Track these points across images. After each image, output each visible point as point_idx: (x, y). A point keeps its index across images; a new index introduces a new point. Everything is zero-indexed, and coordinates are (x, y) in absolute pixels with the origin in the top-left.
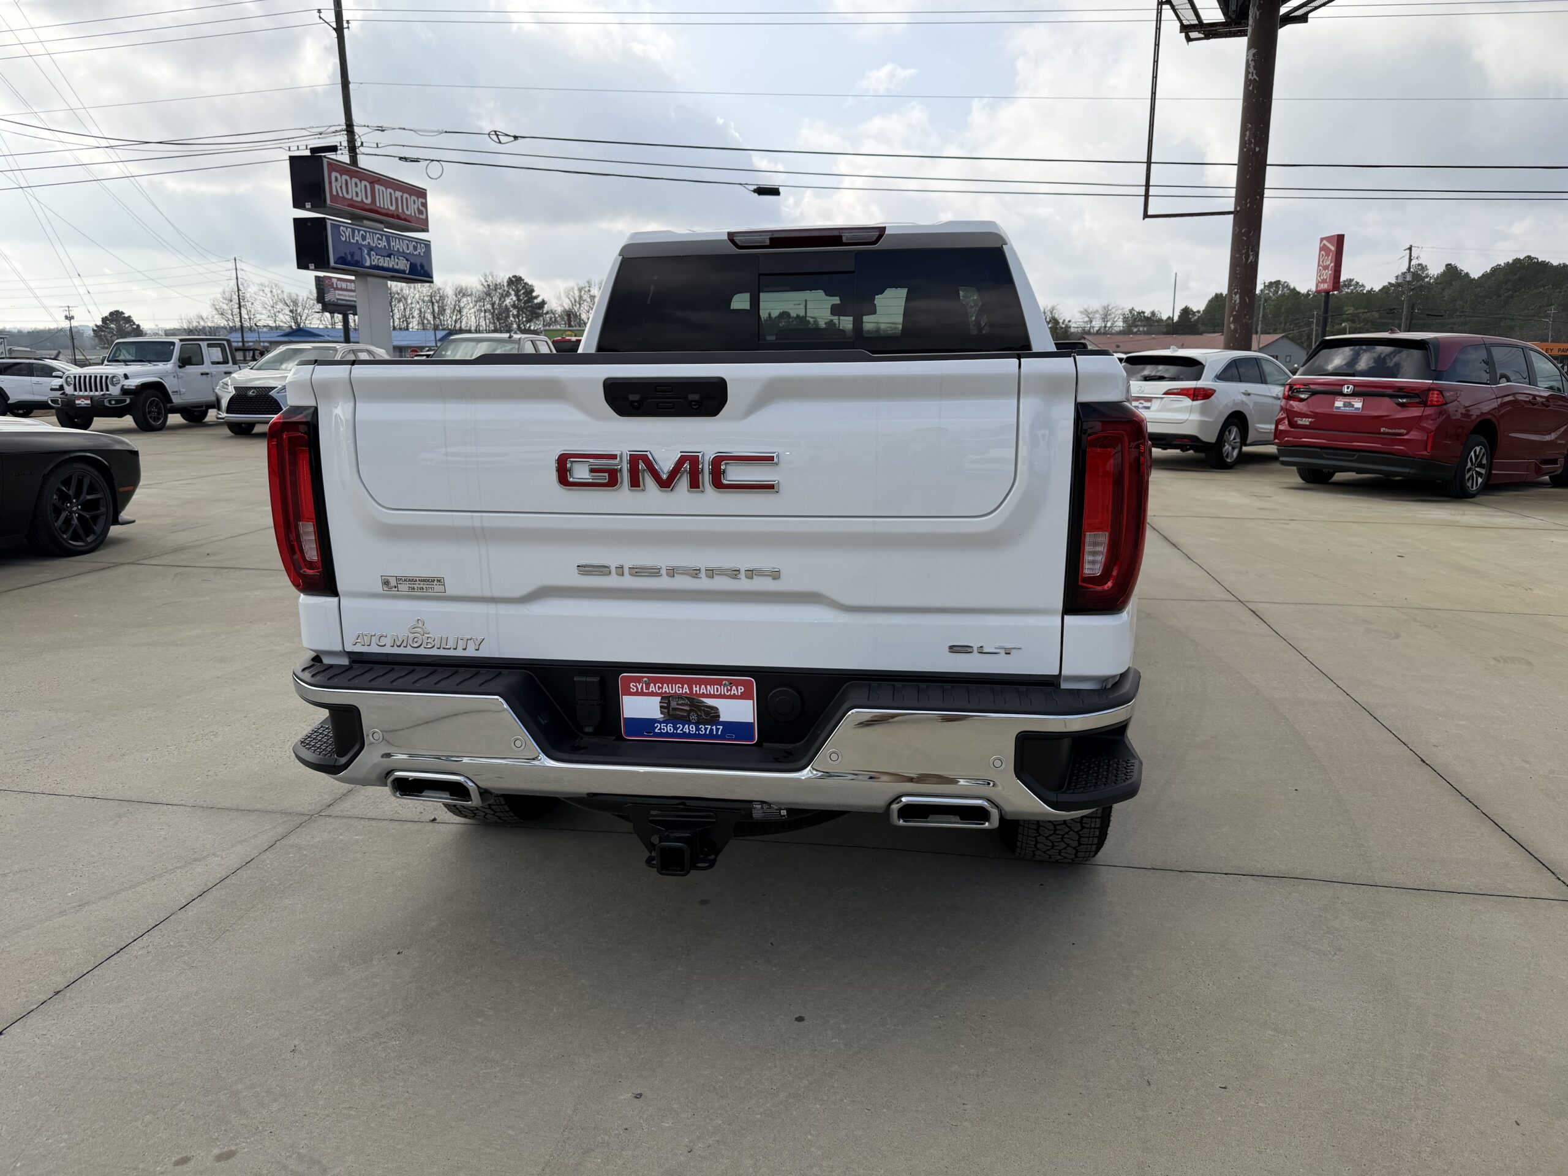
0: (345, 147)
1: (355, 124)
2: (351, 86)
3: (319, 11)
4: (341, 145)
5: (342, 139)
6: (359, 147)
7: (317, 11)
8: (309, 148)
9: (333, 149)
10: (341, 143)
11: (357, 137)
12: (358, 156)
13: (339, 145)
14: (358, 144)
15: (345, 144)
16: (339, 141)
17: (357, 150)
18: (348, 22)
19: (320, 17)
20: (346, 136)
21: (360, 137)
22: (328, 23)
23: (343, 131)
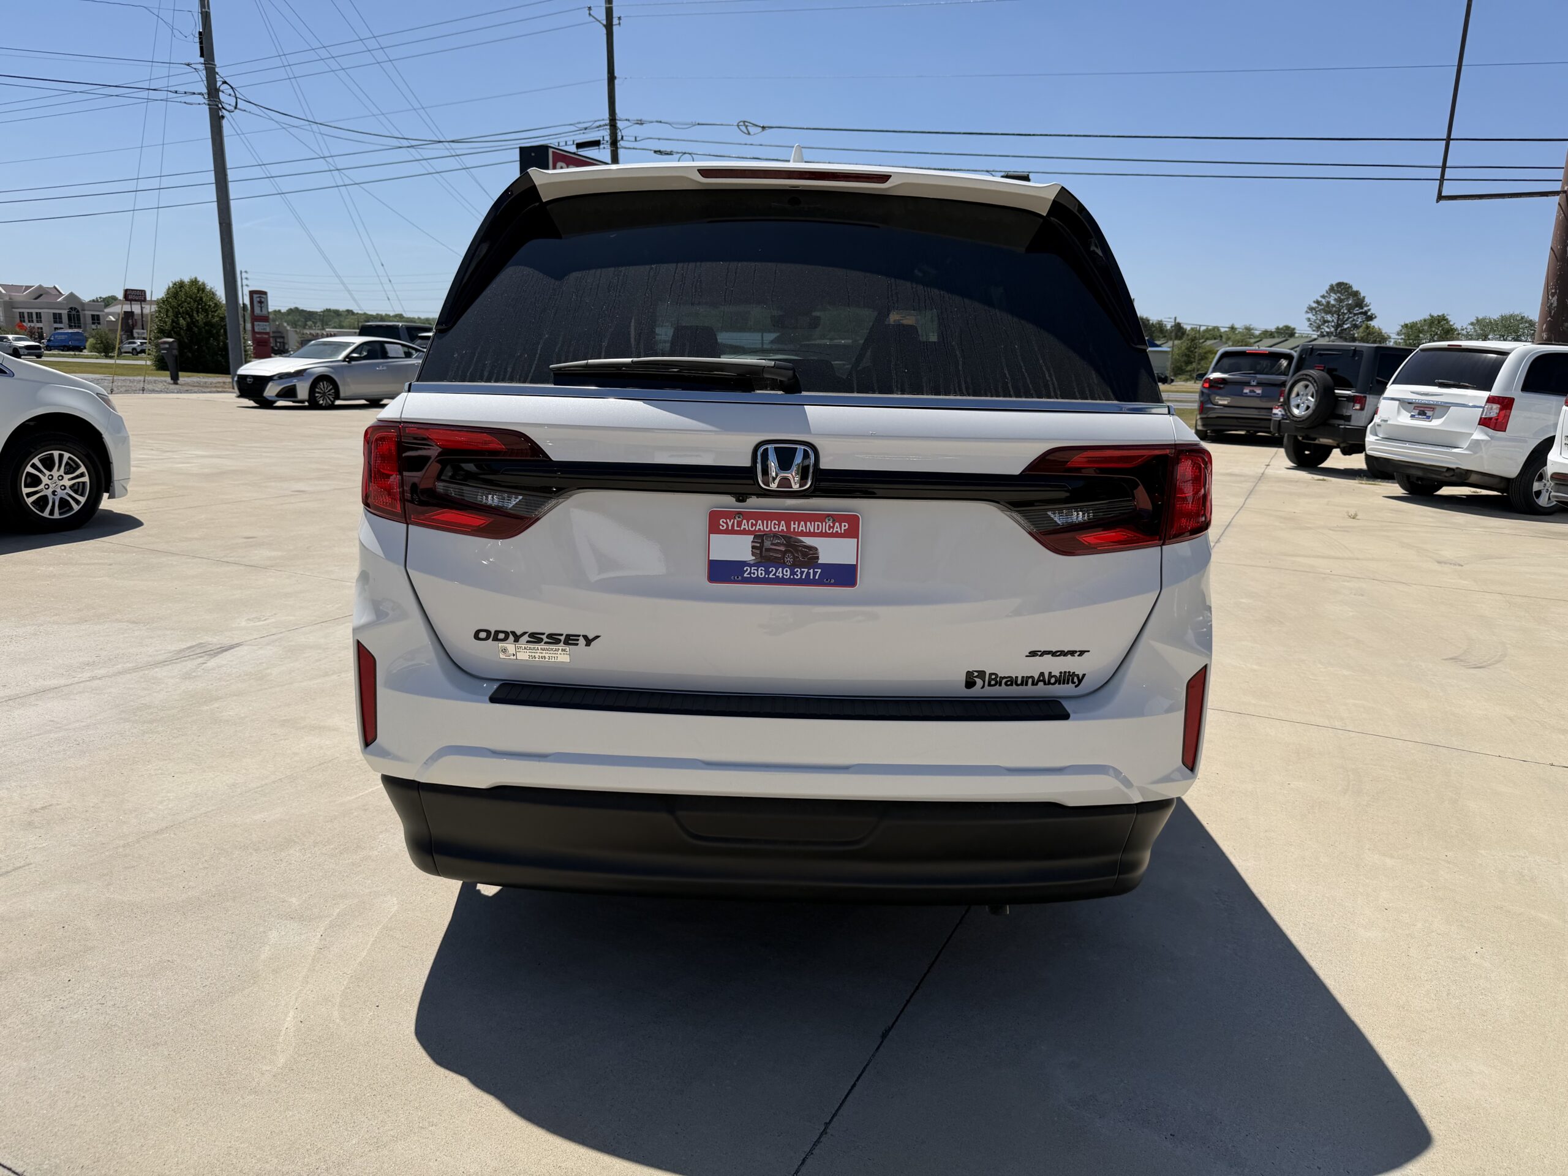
0: (607, 141)
1: (617, 118)
2: (617, 82)
3: (590, 8)
4: (603, 140)
5: (604, 134)
6: (619, 141)
7: (587, 8)
8: (575, 143)
9: (596, 143)
10: (603, 137)
11: (619, 130)
12: (619, 151)
13: (601, 139)
14: (619, 138)
15: (607, 138)
16: (602, 135)
17: (618, 144)
18: (619, 18)
19: (590, 14)
20: (609, 131)
21: (620, 131)
22: (598, 20)
23: (606, 125)
